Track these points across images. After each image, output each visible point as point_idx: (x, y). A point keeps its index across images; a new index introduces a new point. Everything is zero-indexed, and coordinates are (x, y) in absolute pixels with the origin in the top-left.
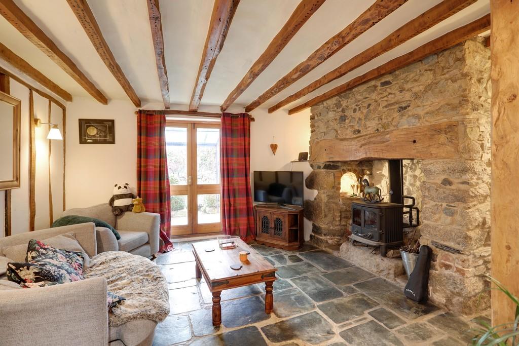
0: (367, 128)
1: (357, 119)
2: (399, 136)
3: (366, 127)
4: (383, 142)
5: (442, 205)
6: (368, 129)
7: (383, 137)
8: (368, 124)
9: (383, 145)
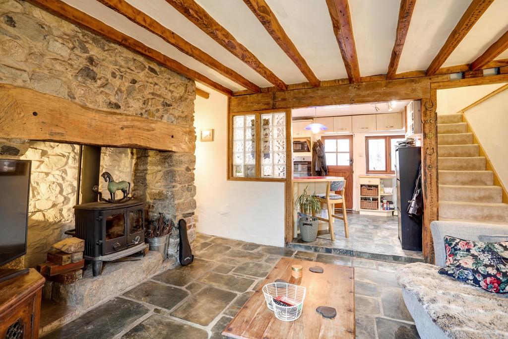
0: (129, 107)
1: (116, 89)
2: (162, 128)
3: (128, 105)
4: (148, 130)
5: (185, 186)
6: (130, 109)
7: (149, 124)
8: (131, 102)
9: (148, 133)
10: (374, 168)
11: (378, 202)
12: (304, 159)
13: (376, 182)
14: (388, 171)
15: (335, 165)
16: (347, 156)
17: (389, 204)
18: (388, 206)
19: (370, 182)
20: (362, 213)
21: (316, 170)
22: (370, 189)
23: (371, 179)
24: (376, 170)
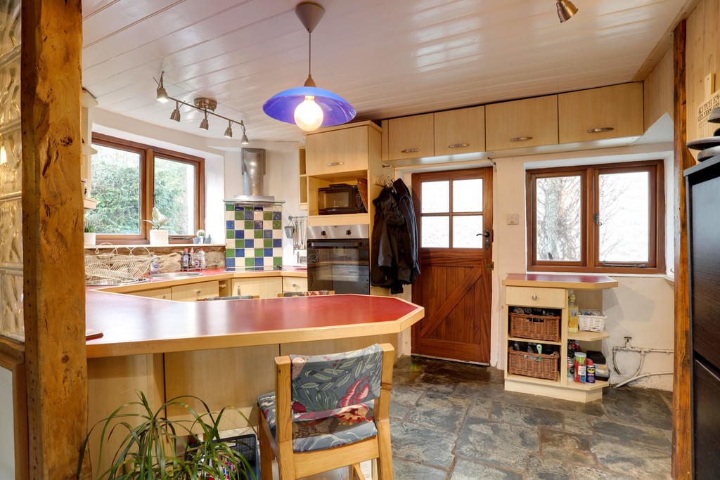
10: (550, 256)
11: (559, 360)
12: (349, 233)
13: (554, 299)
14: (590, 264)
15: (447, 246)
16: (477, 224)
17: (595, 362)
18: (591, 372)
19: (535, 298)
20: (513, 385)
21: (380, 263)
22: (535, 320)
23: (539, 292)
24: (555, 260)
